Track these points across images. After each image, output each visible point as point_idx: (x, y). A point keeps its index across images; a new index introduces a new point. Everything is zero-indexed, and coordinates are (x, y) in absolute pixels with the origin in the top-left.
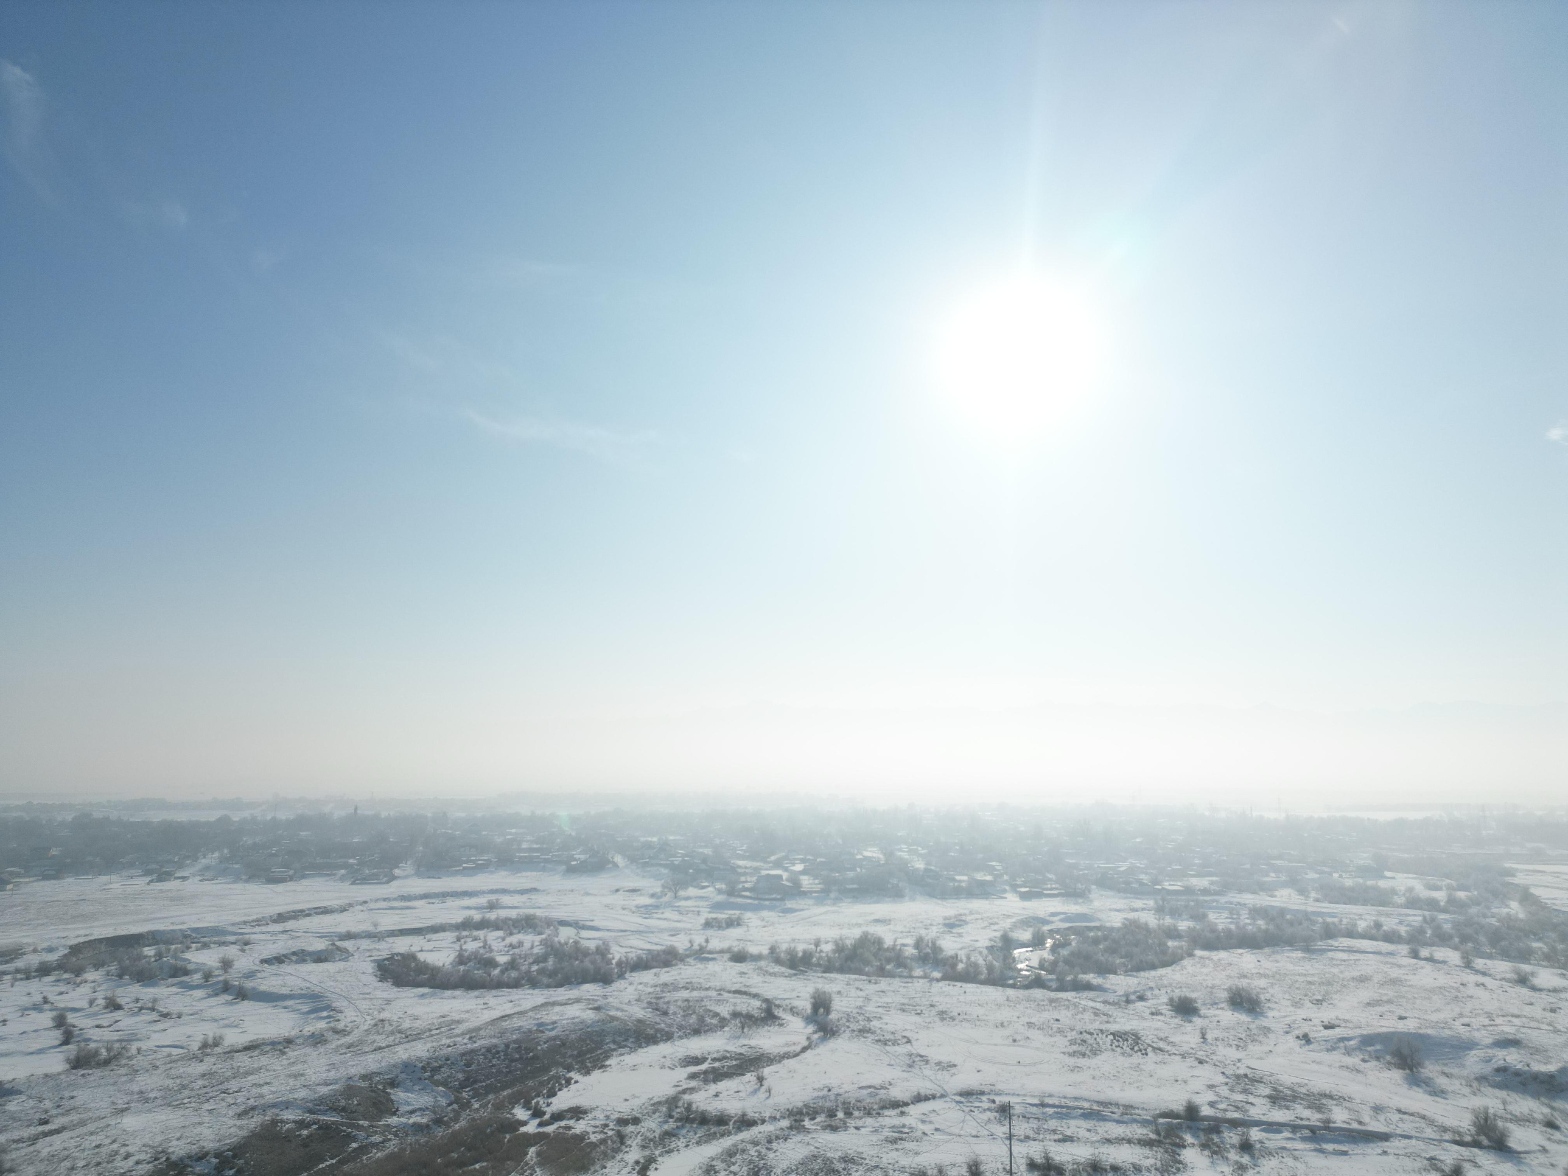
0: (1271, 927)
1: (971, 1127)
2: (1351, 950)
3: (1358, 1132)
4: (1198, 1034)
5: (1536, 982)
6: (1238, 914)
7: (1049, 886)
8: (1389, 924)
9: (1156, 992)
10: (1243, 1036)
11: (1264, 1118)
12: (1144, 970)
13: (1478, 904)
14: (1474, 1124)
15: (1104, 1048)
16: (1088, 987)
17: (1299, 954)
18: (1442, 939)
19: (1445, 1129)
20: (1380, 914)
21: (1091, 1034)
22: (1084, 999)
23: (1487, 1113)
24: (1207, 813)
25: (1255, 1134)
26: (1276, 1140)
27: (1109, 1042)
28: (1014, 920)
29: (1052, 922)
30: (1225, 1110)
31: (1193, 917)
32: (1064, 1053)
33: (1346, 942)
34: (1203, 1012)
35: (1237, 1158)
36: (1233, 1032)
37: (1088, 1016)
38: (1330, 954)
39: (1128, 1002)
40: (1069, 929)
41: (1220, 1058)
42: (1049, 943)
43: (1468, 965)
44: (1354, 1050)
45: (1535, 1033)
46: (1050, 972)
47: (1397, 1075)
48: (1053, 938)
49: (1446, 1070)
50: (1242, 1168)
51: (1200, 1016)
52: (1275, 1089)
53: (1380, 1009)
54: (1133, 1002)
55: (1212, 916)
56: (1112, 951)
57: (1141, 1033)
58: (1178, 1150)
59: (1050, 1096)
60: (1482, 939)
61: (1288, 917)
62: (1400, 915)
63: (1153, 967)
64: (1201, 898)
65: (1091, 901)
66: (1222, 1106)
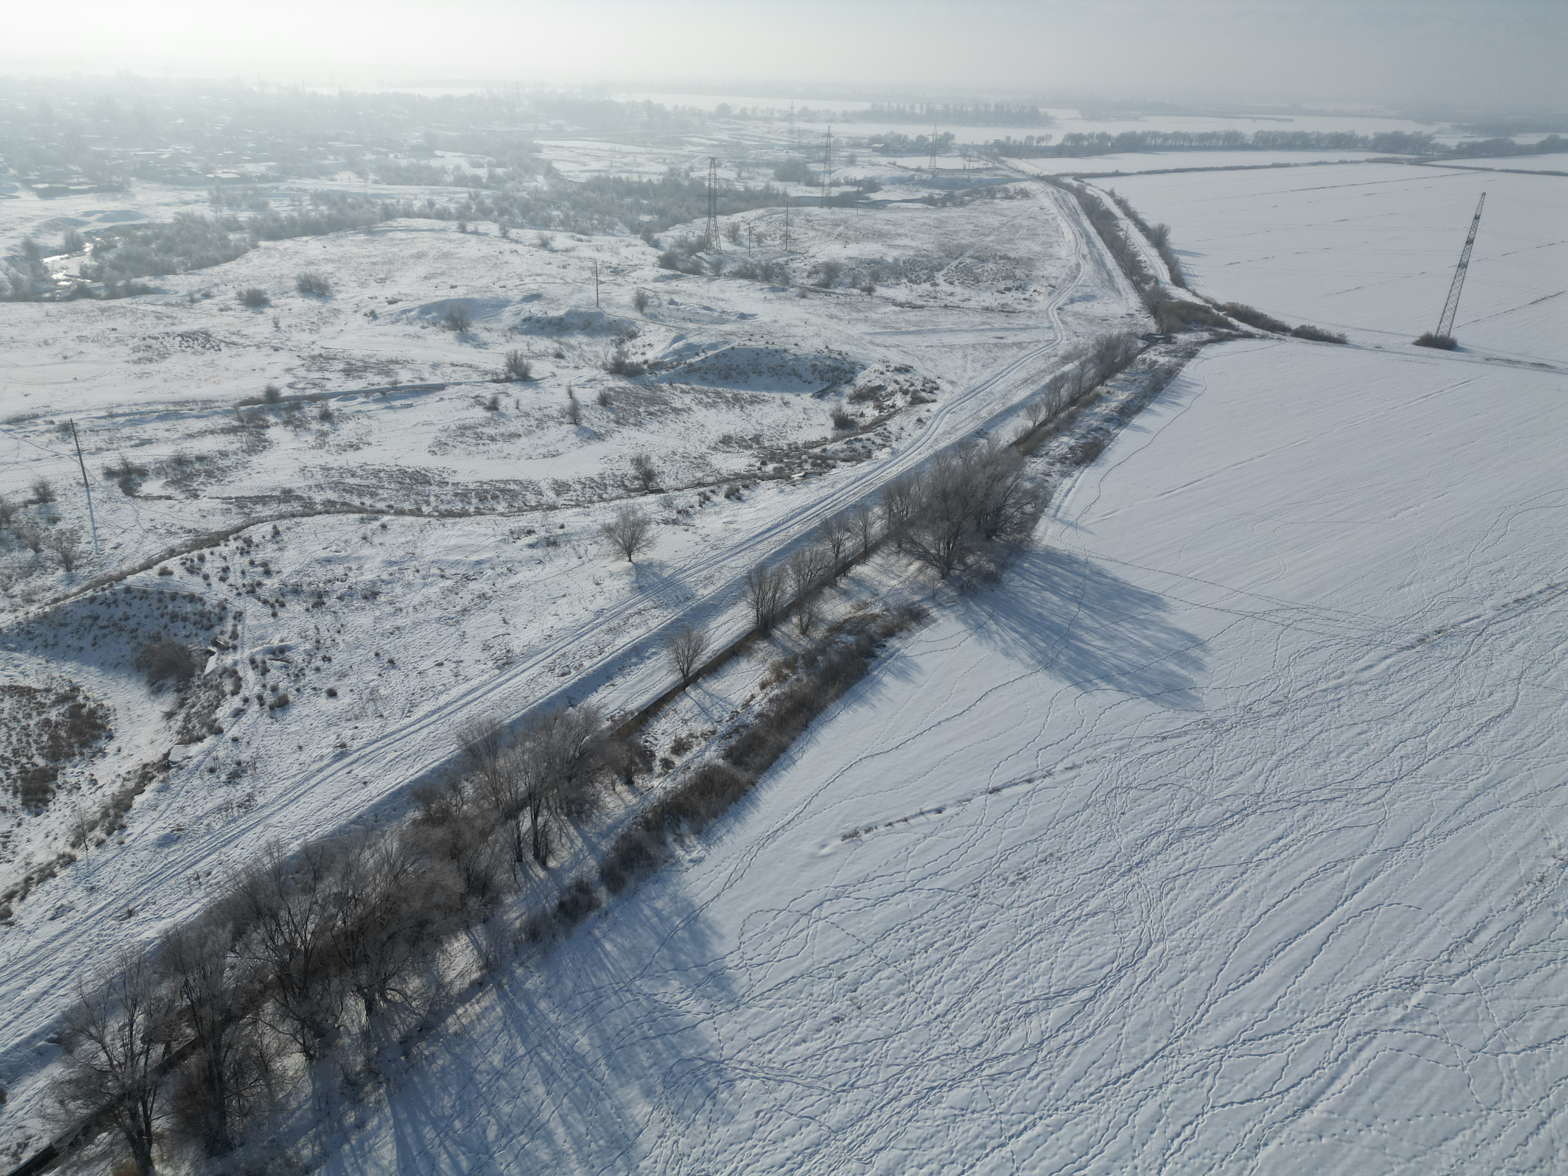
0: (334, 212)
1: (29, 451)
2: (409, 230)
3: (420, 387)
4: (271, 324)
5: (555, 244)
6: (300, 201)
7: (75, 180)
8: (441, 202)
9: (223, 288)
10: (315, 320)
11: (340, 390)
12: (206, 266)
13: (513, 179)
14: (507, 365)
15: (173, 350)
16: (145, 291)
17: (362, 237)
18: (485, 213)
19: (486, 373)
20: (433, 193)
21: (156, 338)
22: (142, 304)
23: (516, 355)
24: (256, 89)
25: (333, 405)
26: (352, 406)
27: (178, 344)
28: (35, 223)
29: (88, 223)
30: (304, 389)
31: (253, 207)
32: (128, 362)
33: (404, 222)
34: (274, 302)
35: (319, 427)
36: (305, 318)
37: (149, 321)
38: (390, 235)
39: (193, 301)
40: (110, 229)
41: (295, 344)
42: (88, 247)
43: (505, 235)
44: (414, 319)
45: (551, 287)
46: (95, 280)
47: (450, 336)
48: (92, 241)
49: (488, 326)
50: (324, 434)
51: (271, 306)
52: (348, 363)
53: (435, 281)
54: (199, 301)
55: (273, 205)
56: (168, 249)
57: (211, 331)
58: (262, 431)
59: (119, 406)
60: (516, 211)
61: (350, 200)
62: (450, 193)
63: (216, 263)
64: (259, 185)
65: (133, 196)
66: (301, 386)
